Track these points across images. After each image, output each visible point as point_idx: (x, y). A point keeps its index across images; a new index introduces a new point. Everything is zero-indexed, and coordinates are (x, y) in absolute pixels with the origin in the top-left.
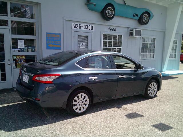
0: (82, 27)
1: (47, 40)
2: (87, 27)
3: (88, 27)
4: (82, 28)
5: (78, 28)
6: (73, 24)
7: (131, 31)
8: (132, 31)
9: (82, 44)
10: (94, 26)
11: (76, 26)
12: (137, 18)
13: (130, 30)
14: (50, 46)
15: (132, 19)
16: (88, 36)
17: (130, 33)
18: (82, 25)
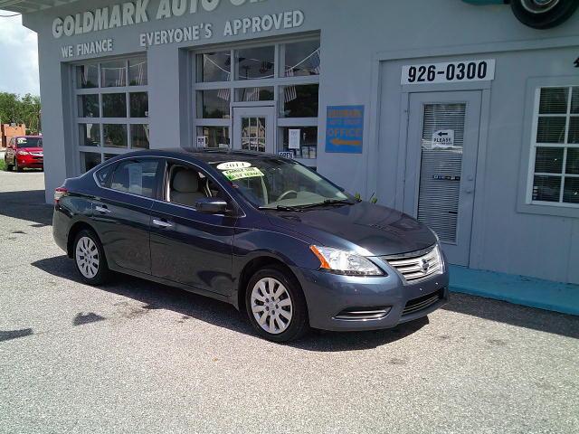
0: (439, 73)
1: (328, 126)
2: (462, 71)
3: (466, 71)
5: (424, 80)
6: (406, 69)
9: (440, 134)
10: (491, 63)
11: (418, 74)
16: (464, 105)
18: (441, 66)
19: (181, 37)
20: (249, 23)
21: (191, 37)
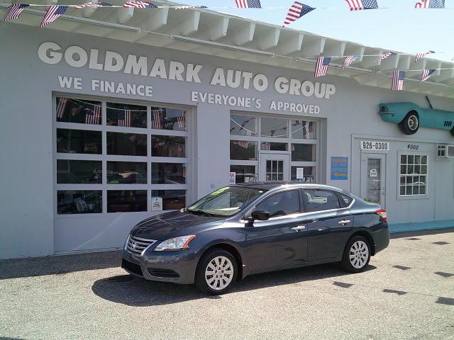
0: (373, 146)
1: (332, 167)
2: (380, 146)
4: (374, 148)
5: (368, 148)
6: (362, 142)
7: (441, 149)
8: (443, 149)
9: (373, 171)
10: (388, 144)
11: (366, 145)
12: (450, 128)
13: (439, 147)
14: (336, 174)
15: (442, 129)
16: (380, 159)
17: (439, 151)
18: (374, 143)
19: (235, 102)
20: (288, 106)
21: (244, 104)
